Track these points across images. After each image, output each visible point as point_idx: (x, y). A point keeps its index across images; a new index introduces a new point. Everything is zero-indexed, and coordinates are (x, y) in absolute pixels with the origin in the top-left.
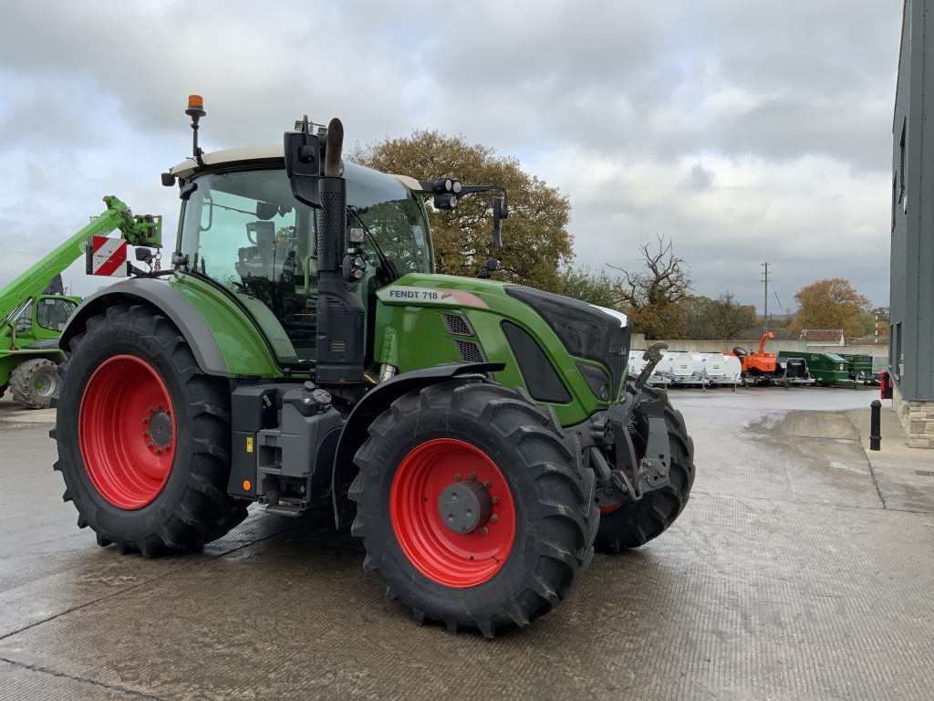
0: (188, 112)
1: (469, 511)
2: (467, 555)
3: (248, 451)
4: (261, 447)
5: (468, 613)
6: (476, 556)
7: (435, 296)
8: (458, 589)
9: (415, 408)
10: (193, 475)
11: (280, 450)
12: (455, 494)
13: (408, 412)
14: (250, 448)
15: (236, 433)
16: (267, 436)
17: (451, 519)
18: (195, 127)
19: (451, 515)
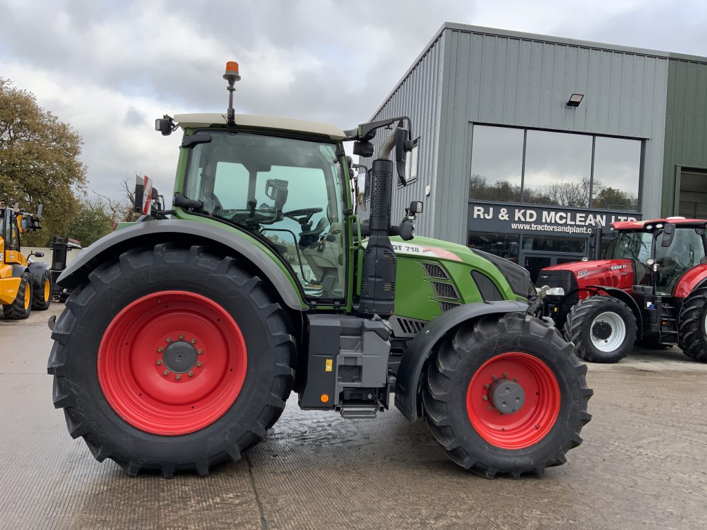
0: (226, 77)
1: (518, 398)
2: (500, 428)
3: (327, 370)
4: (340, 366)
5: (532, 463)
6: (506, 428)
7: (417, 250)
8: (517, 450)
9: (494, 333)
10: (272, 394)
11: (360, 368)
12: (507, 389)
13: (488, 336)
14: (329, 368)
15: (312, 356)
16: (345, 358)
17: (504, 405)
18: (231, 90)
19: (504, 403)
